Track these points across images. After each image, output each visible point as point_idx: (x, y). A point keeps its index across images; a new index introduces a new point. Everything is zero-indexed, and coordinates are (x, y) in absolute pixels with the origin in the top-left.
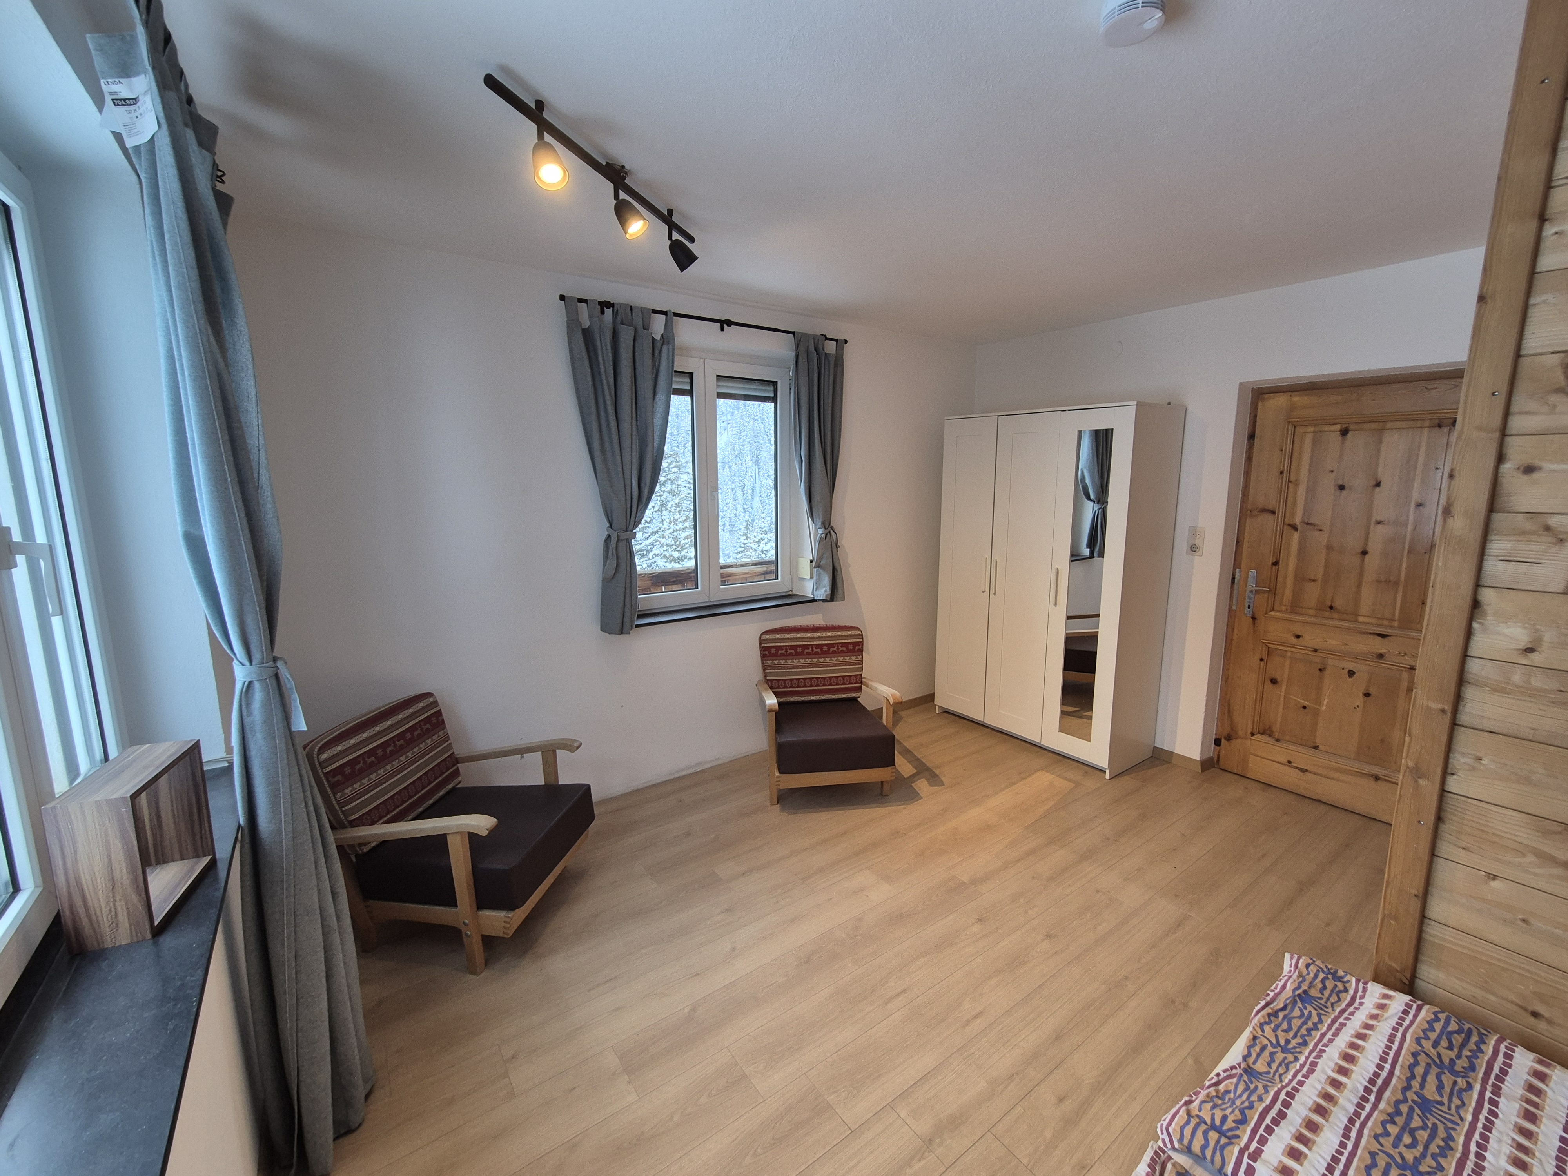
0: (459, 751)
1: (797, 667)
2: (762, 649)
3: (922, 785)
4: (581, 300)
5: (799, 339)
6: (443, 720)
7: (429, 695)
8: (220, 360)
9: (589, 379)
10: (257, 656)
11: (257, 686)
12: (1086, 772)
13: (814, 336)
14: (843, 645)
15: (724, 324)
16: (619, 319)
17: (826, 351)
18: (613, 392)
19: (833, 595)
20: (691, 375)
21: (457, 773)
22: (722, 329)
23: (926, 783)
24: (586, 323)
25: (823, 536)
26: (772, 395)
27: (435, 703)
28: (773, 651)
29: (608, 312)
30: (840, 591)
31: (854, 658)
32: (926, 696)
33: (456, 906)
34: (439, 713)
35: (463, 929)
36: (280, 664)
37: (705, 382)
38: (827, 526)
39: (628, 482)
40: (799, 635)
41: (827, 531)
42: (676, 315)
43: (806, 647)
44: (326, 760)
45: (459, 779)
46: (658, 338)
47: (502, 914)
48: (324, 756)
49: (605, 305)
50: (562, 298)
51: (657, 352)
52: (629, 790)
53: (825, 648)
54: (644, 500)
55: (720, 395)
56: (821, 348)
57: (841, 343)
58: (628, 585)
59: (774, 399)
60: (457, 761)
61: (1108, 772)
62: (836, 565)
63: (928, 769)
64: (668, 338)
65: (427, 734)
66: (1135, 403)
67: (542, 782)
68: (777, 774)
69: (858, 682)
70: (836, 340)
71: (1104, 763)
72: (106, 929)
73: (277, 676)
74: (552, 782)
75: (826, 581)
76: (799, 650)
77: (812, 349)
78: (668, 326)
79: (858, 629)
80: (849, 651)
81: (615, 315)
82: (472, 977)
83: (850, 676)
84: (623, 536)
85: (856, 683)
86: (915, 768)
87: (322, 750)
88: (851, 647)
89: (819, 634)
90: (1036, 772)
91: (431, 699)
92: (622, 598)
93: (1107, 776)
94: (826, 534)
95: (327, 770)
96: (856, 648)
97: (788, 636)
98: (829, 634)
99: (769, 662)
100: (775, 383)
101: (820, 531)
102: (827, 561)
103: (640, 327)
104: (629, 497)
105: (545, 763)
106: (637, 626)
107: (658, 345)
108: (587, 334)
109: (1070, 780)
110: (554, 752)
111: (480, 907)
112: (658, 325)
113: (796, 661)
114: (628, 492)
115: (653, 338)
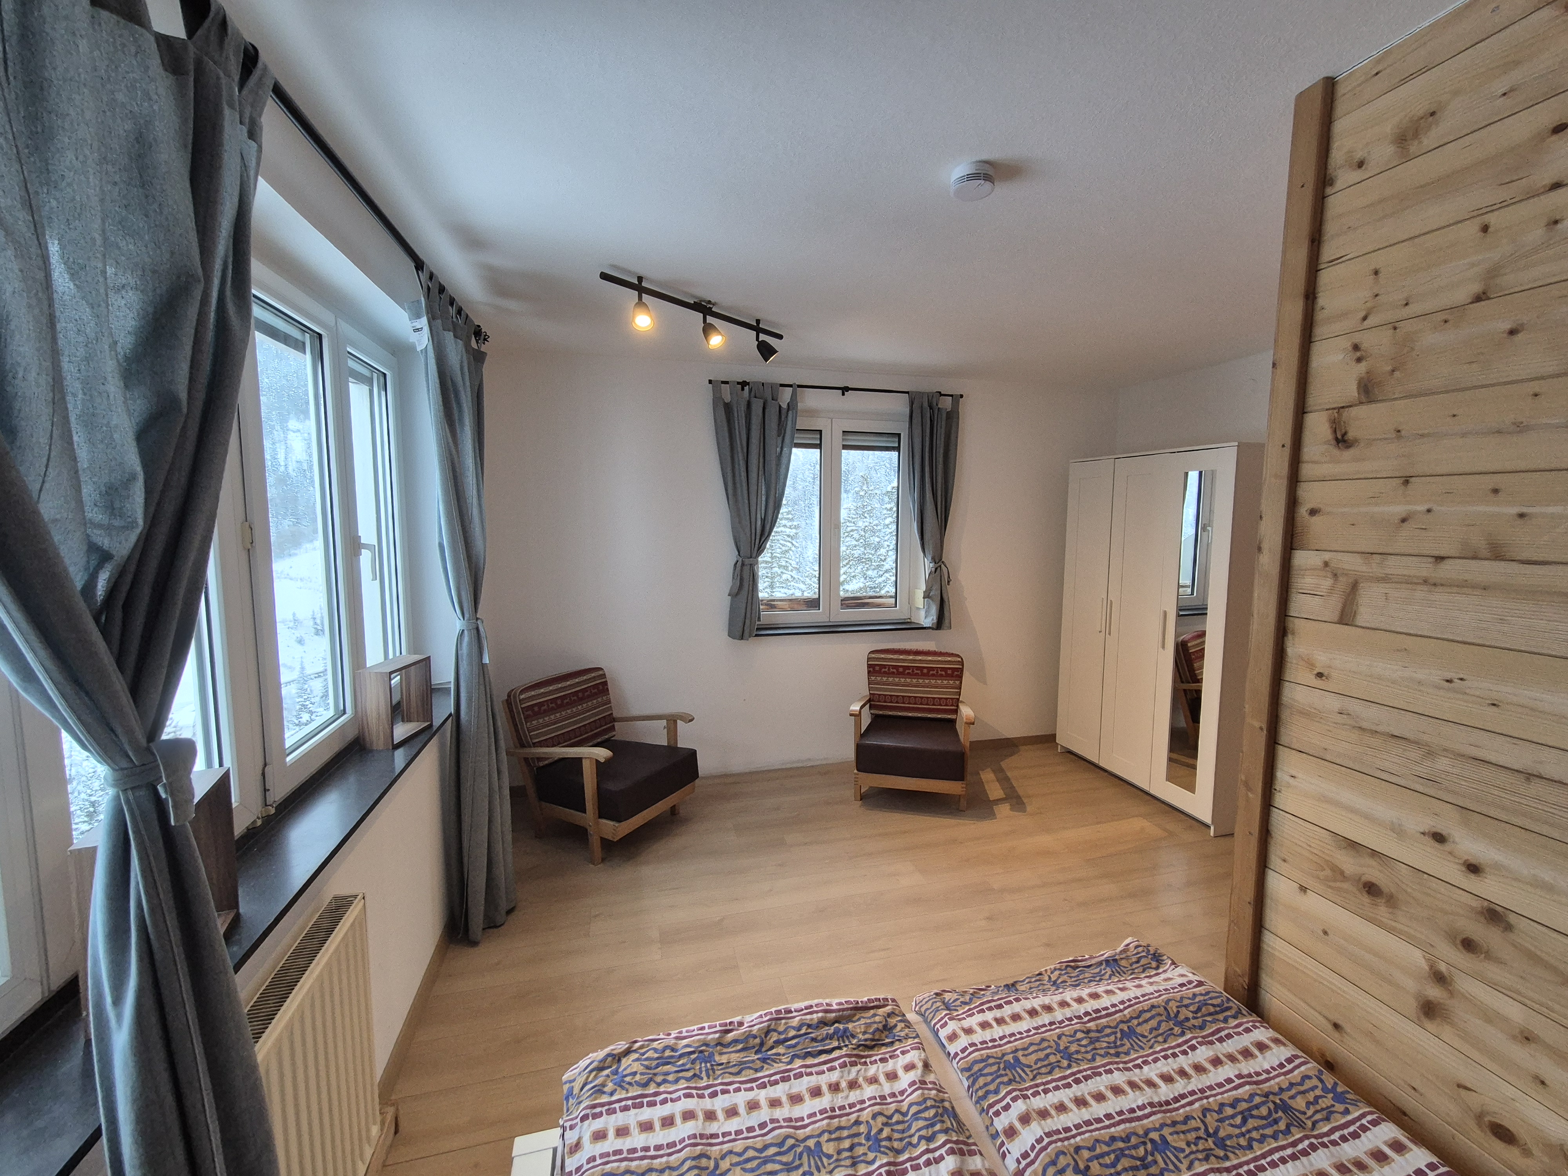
0: (616, 714)
1: (897, 685)
2: (869, 666)
3: (1003, 810)
4: (723, 382)
5: (913, 398)
6: (608, 690)
7: (600, 669)
8: (454, 452)
9: (727, 440)
10: (467, 616)
11: (466, 632)
12: (1191, 827)
13: (928, 394)
14: (943, 669)
15: (845, 390)
16: (753, 393)
17: (940, 406)
18: (745, 450)
19: (939, 624)
20: (820, 431)
21: (613, 728)
22: (843, 394)
23: (1009, 807)
24: (728, 399)
25: (933, 569)
26: (896, 445)
27: (604, 676)
28: (877, 668)
29: (747, 388)
30: (947, 621)
31: (951, 682)
32: (1049, 735)
33: (585, 813)
34: (605, 683)
35: (588, 828)
36: (479, 622)
37: (833, 435)
38: (938, 560)
39: (753, 520)
40: (901, 657)
41: (937, 565)
42: (799, 386)
43: (908, 668)
44: (523, 699)
45: (614, 733)
46: (784, 406)
47: (612, 823)
48: (522, 697)
49: (744, 384)
50: (710, 382)
51: (783, 417)
52: (747, 771)
53: (925, 671)
54: (766, 534)
55: (845, 447)
56: (935, 404)
57: (957, 398)
58: (750, 601)
59: (898, 449)
60: (614, 720)
61: (1212, 828)
62: (945, 596)
63: (1019, 797)
64: (792, 406)
65: (592, 696)
66: (1236, 444)
67: (665, 743)
68: (856, 771)
69: (955, 704)
70: (952, 396)
71: (1207, 818)
72: (374, 738)
73: (477, 629)
74: (672, 743)
75: (934, 610)
76: (901, 670)
77: (926, 404)
78: (794, 395)
79: (958, 656)
80: (947, 675)
81: (750, 391)
82: (591, 866)
83: (946, 699)
84: (747, 561)
85: (952, 705)
86: (1005, 794)
87: (522, 692)
88: (949, 672)
89: (920, 658)
90: (1133, 817)
91: (601, 672)
92: (744, 611)
93: (1212, 834)
94: (936, 569)
95: (523, 706)
96: (956, 673)
97: (892, 656)
98: (930, 658)
99: (873, 678)
100: (899, 435)
101: (931, 565)
102: (935, 592)
103: (769, 398)
104: (753, 531)
105: (668, 728)
106: (757, 635)
107: (784, 412)
108: (728, 408)
109: (1165, 830)
110: (675, 722)
111: (600, 817)
112: (786, 395)
113: (897, 680)
114: (753, 527)
115: (780, 406)
